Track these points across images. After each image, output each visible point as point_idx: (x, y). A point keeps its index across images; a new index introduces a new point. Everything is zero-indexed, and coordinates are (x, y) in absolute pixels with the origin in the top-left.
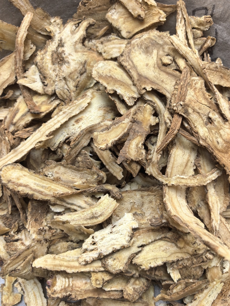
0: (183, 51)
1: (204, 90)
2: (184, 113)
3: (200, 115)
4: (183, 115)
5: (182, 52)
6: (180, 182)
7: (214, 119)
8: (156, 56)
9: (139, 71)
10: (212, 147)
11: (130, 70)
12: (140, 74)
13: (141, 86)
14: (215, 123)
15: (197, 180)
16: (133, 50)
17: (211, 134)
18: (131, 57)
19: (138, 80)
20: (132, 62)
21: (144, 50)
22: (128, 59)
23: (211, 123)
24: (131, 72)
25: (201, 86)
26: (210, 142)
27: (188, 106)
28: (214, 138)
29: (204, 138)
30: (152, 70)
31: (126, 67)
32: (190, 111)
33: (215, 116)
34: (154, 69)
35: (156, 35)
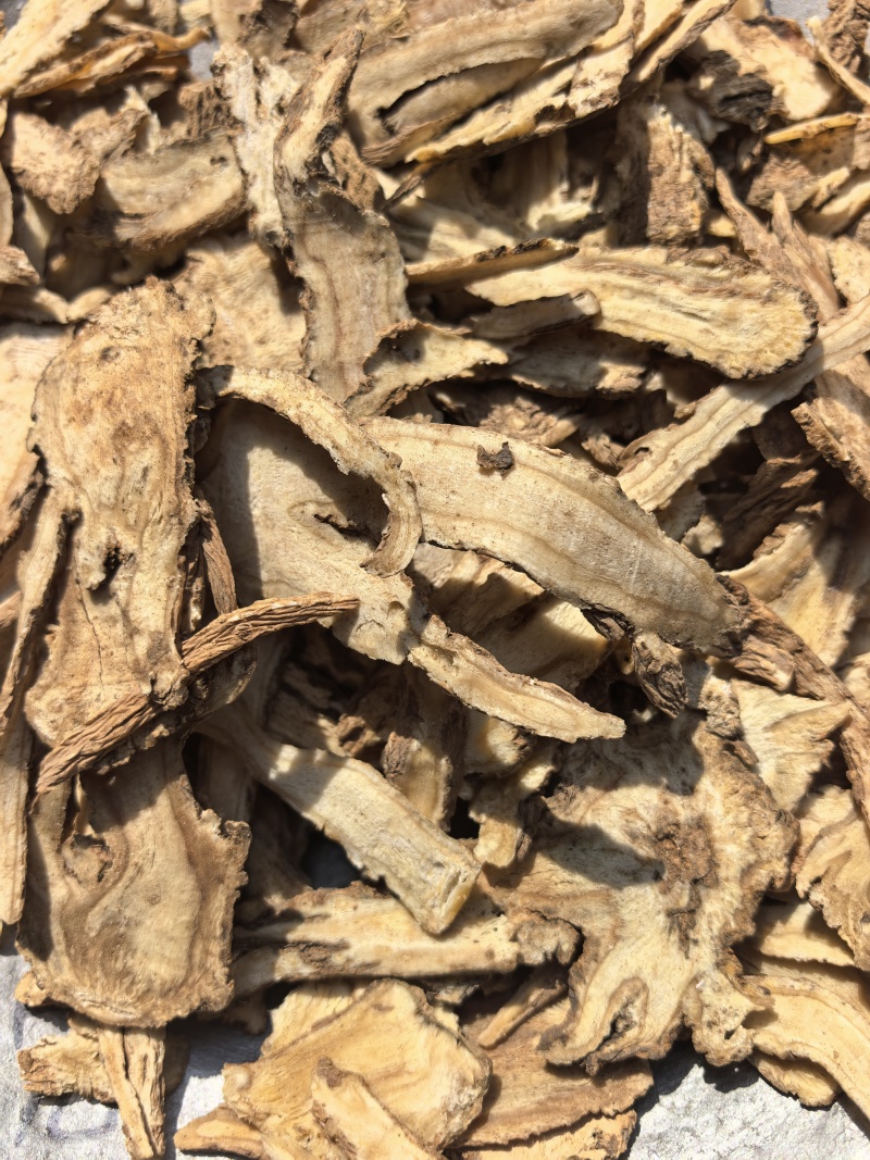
0: (12, 843)
1: (51, 667)
2: (167, 650)
3: (128, 604)
4: (173, 647)
5: (17, 840)
6: (355, 440)
7: (96, 553)
8: (105, 902)
9: (196, 906)
10: (174, 471)
11: (218, 932)
12: (197, 894)
13: (230, 853)
14: (104, 539)
15: (299, 406)
16: (157, 985)
17: (143, 517)
18: (182, 973)
19: (221, 880)
20: (190, 957)
21: (126, 954)
22: (197, 975)
23: (117, 549)
24: (223, 925)
25: (47, 687)
26: (166, 496)
27: (137, 661)
28: (146, 498)
29: (174, 521)
30: (155, 868)
31: (222, 956)
32: (142, 645)
33: (88, 565)
34: (145, 868)
35: (51, 968)
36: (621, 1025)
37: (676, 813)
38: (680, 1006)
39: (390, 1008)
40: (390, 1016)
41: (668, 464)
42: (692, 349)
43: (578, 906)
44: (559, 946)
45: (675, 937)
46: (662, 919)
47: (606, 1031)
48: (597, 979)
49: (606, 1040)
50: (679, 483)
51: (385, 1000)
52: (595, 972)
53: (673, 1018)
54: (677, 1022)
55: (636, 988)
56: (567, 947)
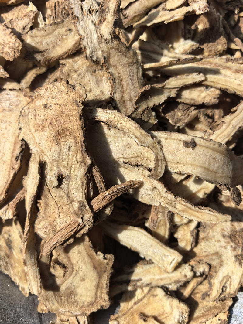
0: (35, 270)
1: (41, 214)
2: (85, 207)
3: (68, 192)
4: (87, 206)
5: (36, 269)
6: (143, 135)
7: (54, 176)
8: (66, 282)
9: (97, 280)
10: (80, 148)
11: (105, 286)
12: (98, 277)
13: (107, 263)
14: (56, 171)
15: (121, 123)
16: (86, 303)
17: (70, 163)
18: (94, 299)
19: (105, 272)
20: (96, 294)
21: (74, 296)
22: (99, 299)
23: (62, 175)
24: (107, 284)
25: (41, 221)
26: (78, 156)
27: (75, 211)
28: (71, 157)
29: (83, 164)
30: (83, 271)
31: (107, 293)
32: (76, 205)
33: (51, 178)
34: (79, 271)
35: (51, 303)
36: (224, 289)
37: (235, 228)
38: (240, 281)
39: (157, 295)
40: (157, 298)
41: (231, 126)
42: (236, 91)
43: (210, 258)
44: (204, 270)
45: (237, 263)
46: (233, 259)
47: (221, 291)
48: (217, 277)
49: (221, 294)
50: (234, 132)
51: (155, 293)
52: (216, 276)
53: (239, 285)
54: (240, 286)
55: (228, 278)
56: (207, 270)
